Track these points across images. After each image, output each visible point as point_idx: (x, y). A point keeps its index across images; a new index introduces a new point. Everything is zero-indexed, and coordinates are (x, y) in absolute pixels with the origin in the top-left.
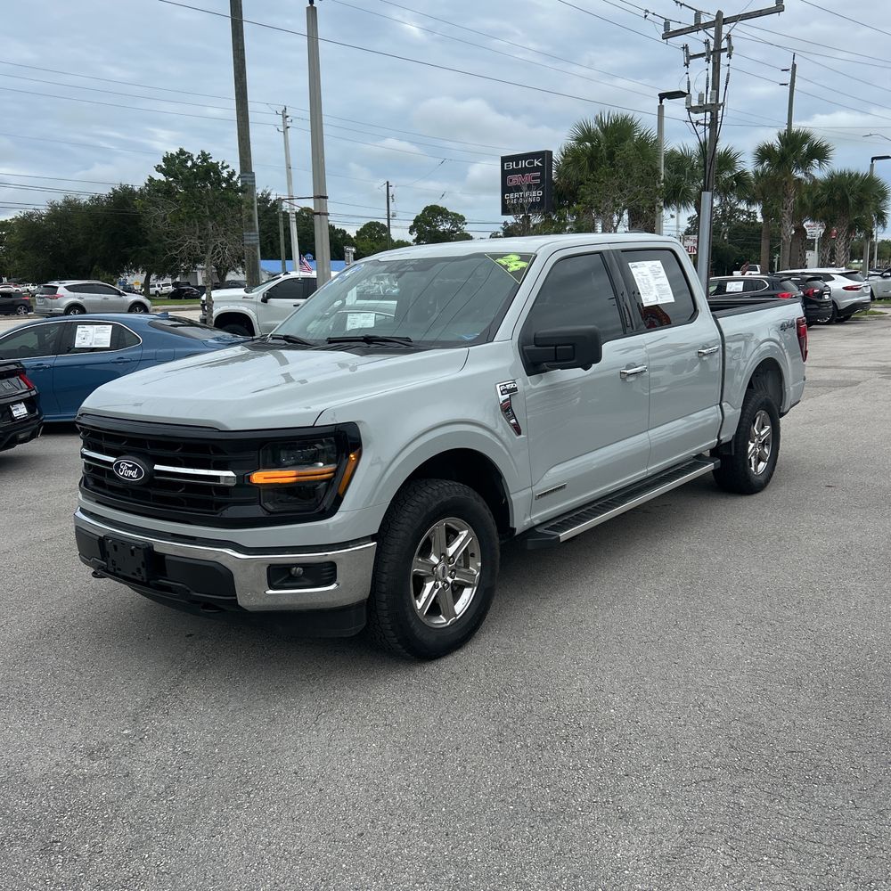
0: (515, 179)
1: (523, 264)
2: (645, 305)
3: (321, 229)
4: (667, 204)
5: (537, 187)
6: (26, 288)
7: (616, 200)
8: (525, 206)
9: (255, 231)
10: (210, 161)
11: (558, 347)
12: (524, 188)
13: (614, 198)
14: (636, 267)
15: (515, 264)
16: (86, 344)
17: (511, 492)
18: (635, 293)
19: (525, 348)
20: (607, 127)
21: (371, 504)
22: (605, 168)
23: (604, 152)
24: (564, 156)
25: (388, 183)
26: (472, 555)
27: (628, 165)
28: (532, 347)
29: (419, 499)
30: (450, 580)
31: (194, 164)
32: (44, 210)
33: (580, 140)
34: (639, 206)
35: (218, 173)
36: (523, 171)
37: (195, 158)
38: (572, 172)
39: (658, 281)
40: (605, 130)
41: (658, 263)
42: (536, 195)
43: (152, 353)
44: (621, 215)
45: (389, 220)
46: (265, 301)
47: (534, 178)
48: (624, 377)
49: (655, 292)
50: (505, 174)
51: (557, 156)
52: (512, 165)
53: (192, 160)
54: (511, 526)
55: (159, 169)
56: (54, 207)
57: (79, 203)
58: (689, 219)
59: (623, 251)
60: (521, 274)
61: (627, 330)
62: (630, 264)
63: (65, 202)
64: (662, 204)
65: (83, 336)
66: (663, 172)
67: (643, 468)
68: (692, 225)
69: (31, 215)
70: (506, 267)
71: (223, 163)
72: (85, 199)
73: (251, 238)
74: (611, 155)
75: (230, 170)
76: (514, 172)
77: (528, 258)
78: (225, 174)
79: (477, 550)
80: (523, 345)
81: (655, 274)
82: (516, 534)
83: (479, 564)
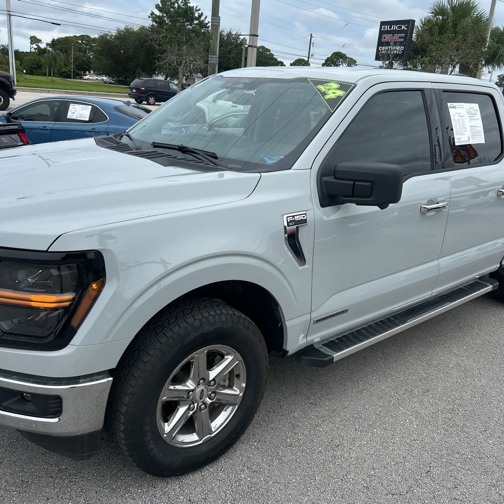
0: (387, 37)
1: (340, 93)
2: (456, 144)
3: (252, 57)
4: (488, 63)
5: (401, 44)
6: (102, 78)
7: (452, 57)
8: (391, 56)
9: (216, 55)
10: (189, 5)
11: (356, 183)
12: (392, 44)
13: (451, 56)
14: (454, 107)
15: (333, 92)
16: (74, 117)
17: (286, 319)
18: (448, 128)
19: (324, 179)
20: (455, 6)
21: (109, 339)
22: (449, 34)
23: (450, 24)
24: (423, 25)
25: (311, 34)
26: (238, 376)
27: (464, 34)
28: (331, 179)
29: (176, 329)
30: (209, 401)
31: (179, 6)
32: (114, 33)
33: (436, 13)
34: (467, 63)
35: (193, 14)
36: (393, 32)
37: (179, 2)
38: (427, 37)
39: (473, 123)
40: (453, 8)
41: (476, 106)
42: (399, 49)
43: (113, 128)
44: (454, 67)
45: (309, 57)
46: (214, 101)
47: (400, 38)
48: (424, 212)
49: (468, 133)
50: (381, 33)
51: (418, 23)
52: (387, 28)
53: (178, 3)
54: (284, 348)
55: (157, 7)
56: (119, 32)
57: (133, 30)
58: (498, 76)
59: (445, 91)
60: (335, 103)
61: (435, 167)
62: (449, 104)
63: (125, 29)
64: (484, 63)
65: (73, 111)
66: (488, 40)
67: (428, 291)
68: (500, 80)
69: (107, 35)
70: (324, 94)
71: (197, 7)
72: (136, 29)
73: (213, 59)
74: (455, 26)
75: (200, 12)
76: (387, 32)
77: (347, 87)
78: (196, 15)
79: (243, 372)
80: (322, 176)
81: (471, 115)
82: (288, 355)
83: (244, 385)
